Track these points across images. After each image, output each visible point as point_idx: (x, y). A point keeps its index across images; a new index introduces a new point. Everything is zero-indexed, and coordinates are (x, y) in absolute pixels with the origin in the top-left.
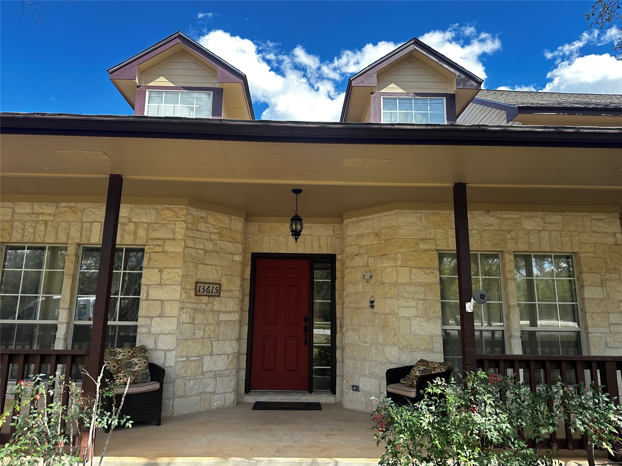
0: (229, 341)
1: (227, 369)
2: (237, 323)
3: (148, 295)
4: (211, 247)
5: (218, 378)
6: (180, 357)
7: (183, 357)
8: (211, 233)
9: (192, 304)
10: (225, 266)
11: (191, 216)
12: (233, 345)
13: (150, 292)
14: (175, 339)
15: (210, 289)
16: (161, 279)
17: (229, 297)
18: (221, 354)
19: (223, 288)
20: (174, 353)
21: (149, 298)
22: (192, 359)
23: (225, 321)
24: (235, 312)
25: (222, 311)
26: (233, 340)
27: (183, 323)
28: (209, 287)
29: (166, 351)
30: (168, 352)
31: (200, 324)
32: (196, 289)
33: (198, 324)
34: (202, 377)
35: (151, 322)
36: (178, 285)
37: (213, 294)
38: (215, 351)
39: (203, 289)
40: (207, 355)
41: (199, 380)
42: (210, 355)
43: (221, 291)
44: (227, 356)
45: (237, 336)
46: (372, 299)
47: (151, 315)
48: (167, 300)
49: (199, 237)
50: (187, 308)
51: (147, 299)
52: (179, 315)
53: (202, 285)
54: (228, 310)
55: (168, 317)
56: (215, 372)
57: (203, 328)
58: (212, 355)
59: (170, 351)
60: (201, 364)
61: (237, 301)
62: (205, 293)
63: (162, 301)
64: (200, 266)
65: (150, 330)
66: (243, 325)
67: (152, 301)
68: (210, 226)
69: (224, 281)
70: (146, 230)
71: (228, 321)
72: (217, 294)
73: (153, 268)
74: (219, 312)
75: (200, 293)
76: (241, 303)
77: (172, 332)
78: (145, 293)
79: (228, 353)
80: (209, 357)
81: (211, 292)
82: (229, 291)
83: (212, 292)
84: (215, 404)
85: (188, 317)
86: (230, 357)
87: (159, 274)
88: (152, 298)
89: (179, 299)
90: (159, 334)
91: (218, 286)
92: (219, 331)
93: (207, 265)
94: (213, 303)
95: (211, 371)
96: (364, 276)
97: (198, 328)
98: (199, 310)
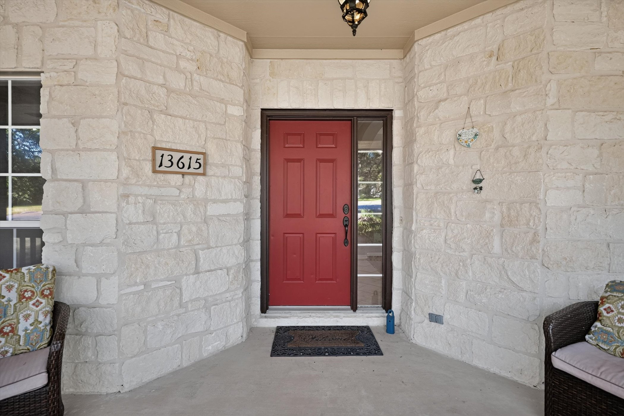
0: (229, 248)
1: (227, 291)
2: (241, 218)
3: (54, 170)
4: (182, 85)
5: (212, 308)
6: (129, 286)
7: (136, 284)
8: (179, 57)
9: (147, 188)
10: (213, 123)
11: (129, 12)
12: (236, 252)
13: (58, 165)
14: (116, 254)
15: (186, 161)
16: (78, 138)
17: (225, 177)
18: (215, 270)
19: (210, 160)
20: (115, 280)
21: (59, 177)
22: (157, 286)
23: (220, 215)
24: (235, 200)
25: (211, 200)
26: (236, 245)
27: (130, 224)
28: (182, 157)
29: (99, 278)
30: (103, 280)
31: (168, 223)
32: (154, 160)
33: (164, 224)
34: (183, 310)
35: (66, 221)
36: (112, 151)
37: (191, 170)
38: (204, 265)
39: (170, 160)
40: (189, 275)
41: (176, 318)
42: (193, 274)
43: (208, 167)
44: (225, 270)
45: (242, 239)
46: (478, 177)
47: (65, 210)
48: (94, 181)
49: (153, 60)
50: (136, 196)
51: (55, 179)
52: (118, 208)
53: (166, 153)
54: (224, 197)
55: (99, 212)
56: (205, 299)
57: (177, 231)
58: (198, 273)
59: (107, 276)
60: (178, 291)
61: (238, 184)
62: (175, 168)
63: (84, 184)
64: (160, 118)
65: (64, 239)
66: (253, 219)
67: (64, 183)
68: (176, 42)
69: (212, 149)
70: (41, 40)
71: (224, 215)
72: (201, 171)
73: (59, 117)
74: (206, 201)
75: (163, 168)
76: (245, 186)
77: (108, 241)
78: (49, 168)
79: (229, 265)
80: (192, 278)
81: (187, 166)
82: (223, 166)
83: (189, 167)
84: (210, 347)
85: (140, 211)
86: (232, 271)
87: (73, 130)
88: (65, 177)
89: (115, 178)
90: (84, 245)
91: (201, 157)
92: (208, 233)
93: (176, 116)
94: (193, 187)
95: (197, 299)
96: (460, 135)
97: (164, 231)
98: (166, 198)
